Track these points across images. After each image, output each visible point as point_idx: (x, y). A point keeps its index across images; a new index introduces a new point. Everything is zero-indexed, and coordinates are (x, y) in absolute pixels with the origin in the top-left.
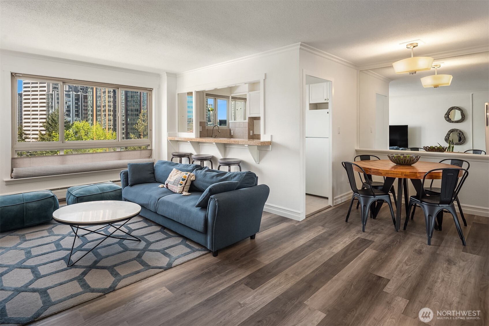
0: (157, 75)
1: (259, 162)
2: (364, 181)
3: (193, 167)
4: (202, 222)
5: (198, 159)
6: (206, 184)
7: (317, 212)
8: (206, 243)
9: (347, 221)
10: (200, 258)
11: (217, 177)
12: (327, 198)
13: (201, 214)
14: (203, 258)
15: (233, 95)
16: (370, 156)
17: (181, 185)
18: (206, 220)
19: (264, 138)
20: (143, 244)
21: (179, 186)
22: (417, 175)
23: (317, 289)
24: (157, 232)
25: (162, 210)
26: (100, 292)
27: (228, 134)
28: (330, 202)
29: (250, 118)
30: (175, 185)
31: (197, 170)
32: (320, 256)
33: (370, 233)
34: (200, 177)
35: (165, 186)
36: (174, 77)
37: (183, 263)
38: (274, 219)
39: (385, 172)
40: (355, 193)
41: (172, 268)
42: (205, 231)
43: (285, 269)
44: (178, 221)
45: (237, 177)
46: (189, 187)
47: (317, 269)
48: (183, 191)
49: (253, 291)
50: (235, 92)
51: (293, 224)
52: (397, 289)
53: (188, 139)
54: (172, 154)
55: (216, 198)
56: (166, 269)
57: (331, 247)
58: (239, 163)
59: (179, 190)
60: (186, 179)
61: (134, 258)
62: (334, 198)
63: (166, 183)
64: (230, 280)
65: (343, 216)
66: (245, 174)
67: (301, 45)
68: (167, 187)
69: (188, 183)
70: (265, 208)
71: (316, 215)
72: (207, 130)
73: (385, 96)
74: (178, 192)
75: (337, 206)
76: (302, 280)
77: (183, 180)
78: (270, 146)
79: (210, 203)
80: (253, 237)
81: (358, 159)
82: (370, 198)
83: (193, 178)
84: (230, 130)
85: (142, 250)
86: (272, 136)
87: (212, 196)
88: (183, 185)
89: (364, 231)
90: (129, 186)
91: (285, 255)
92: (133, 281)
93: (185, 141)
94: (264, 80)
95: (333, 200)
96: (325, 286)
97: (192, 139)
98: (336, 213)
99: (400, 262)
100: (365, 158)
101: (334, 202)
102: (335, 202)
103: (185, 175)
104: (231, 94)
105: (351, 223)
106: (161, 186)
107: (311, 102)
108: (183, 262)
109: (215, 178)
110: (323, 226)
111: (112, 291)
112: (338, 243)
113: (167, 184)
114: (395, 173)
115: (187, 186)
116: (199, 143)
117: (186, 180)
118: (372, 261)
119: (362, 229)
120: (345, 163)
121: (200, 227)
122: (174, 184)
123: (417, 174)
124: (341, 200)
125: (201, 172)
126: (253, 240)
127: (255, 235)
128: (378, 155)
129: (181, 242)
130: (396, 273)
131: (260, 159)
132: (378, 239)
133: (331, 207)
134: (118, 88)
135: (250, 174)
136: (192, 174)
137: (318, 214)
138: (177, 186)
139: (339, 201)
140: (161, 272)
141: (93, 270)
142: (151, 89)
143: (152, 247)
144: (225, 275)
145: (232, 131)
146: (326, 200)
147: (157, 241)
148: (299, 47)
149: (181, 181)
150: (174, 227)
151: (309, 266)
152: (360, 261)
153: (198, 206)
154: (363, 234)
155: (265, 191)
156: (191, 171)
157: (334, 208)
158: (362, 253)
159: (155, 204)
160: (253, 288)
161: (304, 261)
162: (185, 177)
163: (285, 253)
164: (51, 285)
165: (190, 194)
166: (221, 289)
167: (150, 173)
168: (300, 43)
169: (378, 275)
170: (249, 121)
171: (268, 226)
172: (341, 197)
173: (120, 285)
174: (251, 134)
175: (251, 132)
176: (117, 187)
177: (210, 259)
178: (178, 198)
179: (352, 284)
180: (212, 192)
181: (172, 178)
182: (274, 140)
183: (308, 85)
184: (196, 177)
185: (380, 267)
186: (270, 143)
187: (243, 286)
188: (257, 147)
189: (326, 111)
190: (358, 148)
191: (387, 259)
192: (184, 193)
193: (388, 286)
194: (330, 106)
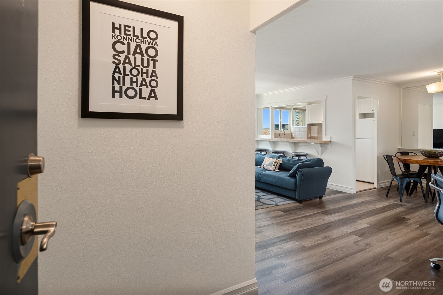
1: (321, 155)
2: (403, 170)
3: (279, 156)
4: (293, 184)
5: (275, 153)
6: (291, 166)
8: (295, 196)
9: (387, 196)
10: (292, 204)
11: (298, 161)
12: (373, 184)
13: (293, 180)
14: (294, 204)
15: (294, 107)
16: (409, 152)
17: (274, 166)
18: (296, 183)
19: (325, 139)
21: (272, 166)
23: (365, 218)
25: (264, 179)
27: (290, 136)
28: (375, 186)
29: (308, 124)
31: (282, 157)
32: (366, 208)
33: (405, 202)
34: (286, 162)
35: (262, 167)
38: (333, 192)
39: (416, 161)
40: (393, 176)
41: (279, 205)
42: (295, 190)
44: (275, 185)
45: (311, 161)
46: (279, 167)
47: (364, 212)
48: (275, 169)
51: (347, 194)
52: (414, 222)
53: (267, 139)
55: (302, 171)
57: (375, 206)
58: (306, 155)
59: (272, 169)
60: (277, 162)
62: (379, 183)
63: (262, 165)
64: (313, 212)
65: (385, 193)
66: (316, 159)
67: (353, 77)
68: (264, 168)
69: (278, 165)
71: (364, 192)
74: (272, 170)
76: (355, 215)
77: (275, 163)
78: (330, 144)
80: (321, 198)
81: (399, 154)
82: (405, 179)
83: (281, 162)
85: (257, 198)
86: (331, 137)
87: (300, 170)
88: (275, 166)
91: (343, 206)
93: (265, 141)
94: (326, 100)
96: (369, 218)
97: (270, 139)
98: (380, 191)
99: (421, 214)
100: (405, 153)
101: (379, 185)
103: (276, 160)
105: (391, 197)
106: (258, 167)
107: (360, 113)
108: (283, 204)
109: (296, 161)
110: (369, 197)
112: (379, 204)
113: (263, 166)
114: (423, 162)
116: (274, 142)
117: (277, 163)
118: (402, 212)
119: (399, 200)
120: (386, 156)
121: (292, 187)
122: (268, 165)
124: (385, 185)
125: (285, 159)
127: (322, 197)
128: (415, 152)
129: (277, 197)
130: (417, 217)
131: (322, 153)
132: (408, 205)
133: (376, 188)
135: (319, 159)
137: (366, 191)
139: (383, 185)
140: (274, 206)
143: (261, 197)
144: (309, 210)
145: (293, 134)
147: (263, 196)
149: (274, 163)
150: (271, 189)
151: (359, 211)
152: (394, 212)
153: (289, 176)
154: (400, 202)
155: (329, 171)
156: (279, 158)
157: (379, 189)
158: (396, 209)
159: (259, 176)
161: (356, 209)
165: (279, 171)
169: (404, 217)
170: (307, 127)
171: (329, 195)
172: (385, 182)
174: (309, 136)
175: (309, 135)
177: (297, 204)
178: (273, 173)
179: (387, 219)
180: (299, 167)
181: (266, 162)
182: (333, 140)
183: (358, 100)
184: (283, 161)
185: (406, 215)
186: (330, 142)
187: (321, 214)
188: (319, 144)
189: (373, 119)
190: (401, 147)
191: (412, 212)
192: (276, 170)
193: (409, 221)
194: (376, 115)
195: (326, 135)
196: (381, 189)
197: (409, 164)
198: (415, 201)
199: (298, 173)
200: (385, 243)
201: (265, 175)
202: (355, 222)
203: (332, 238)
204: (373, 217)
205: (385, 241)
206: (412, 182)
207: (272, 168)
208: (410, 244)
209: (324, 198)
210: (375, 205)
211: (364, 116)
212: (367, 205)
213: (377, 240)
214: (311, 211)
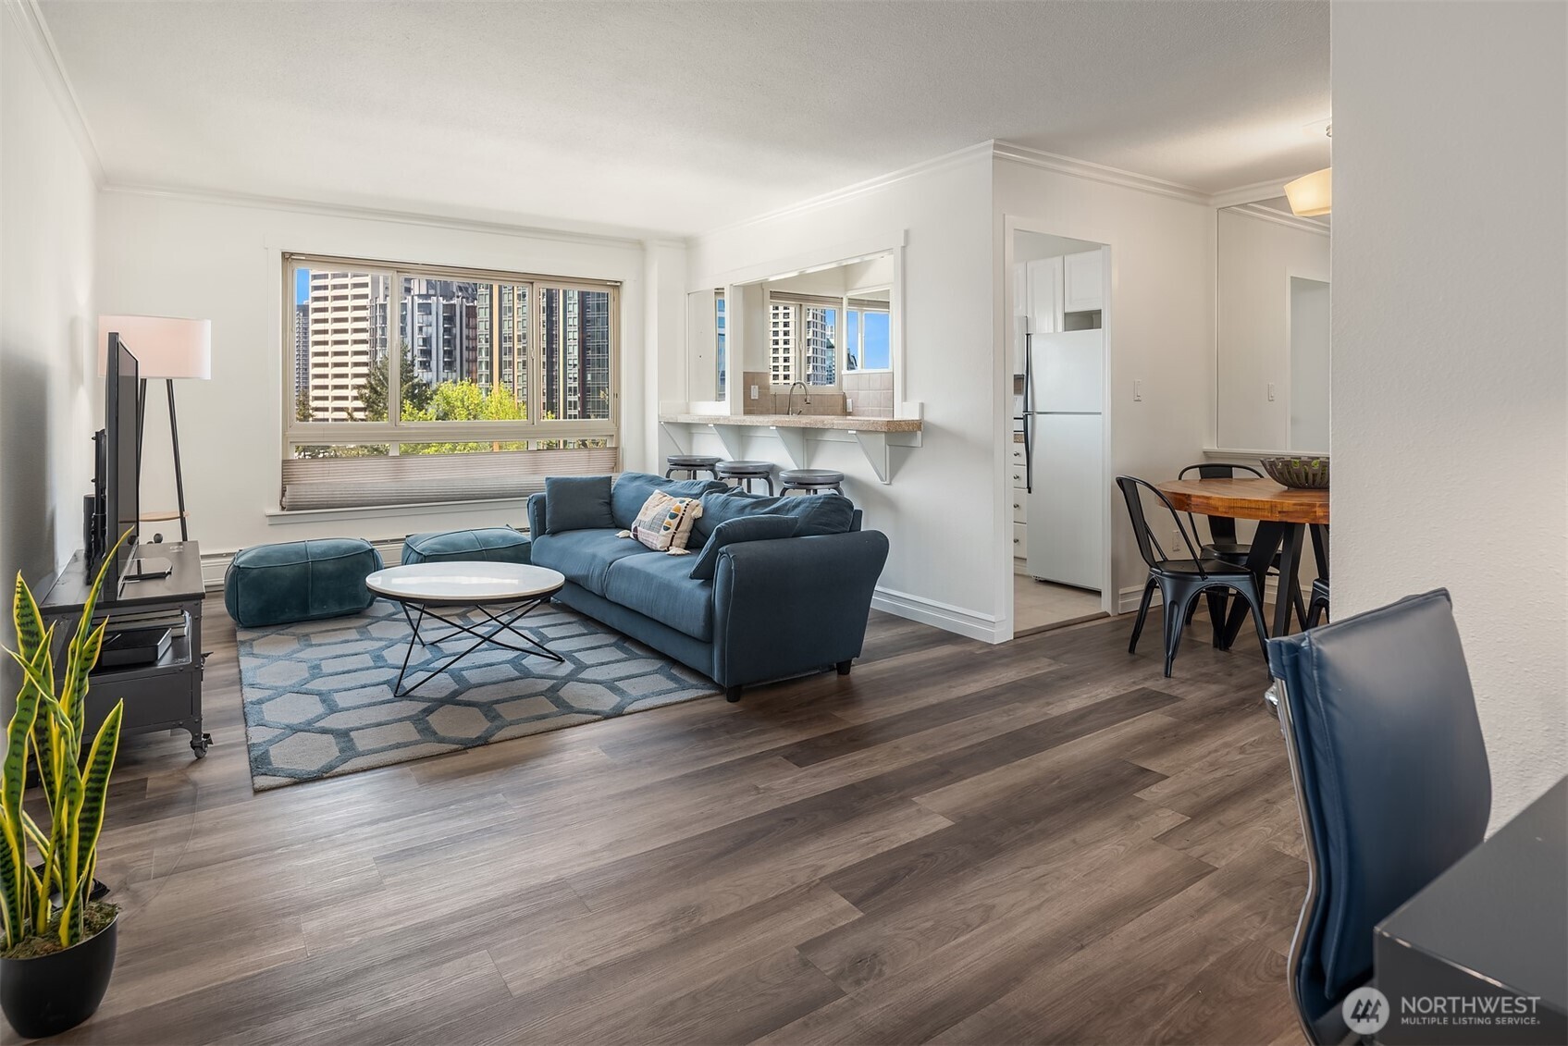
0: (637, 244)
1: (891, 480)
3: (705, 486)
4: (701, 613)
7: (1056, 626)
8: (712, 668)
9: (1132, 650)
10: (695, 702)
12: (1098, 593)
13: (702, 595)
14: (703, 704)
15: (852, 294)
16: (1231, 466)
17: (666, 529)
18: (711, 607)
19: (904, 411)
20: (568, 667)
21: (663, 532)
22: (1315, 512)
23: (962, 778)
24: (606, 646)
25: (622, 590)
26: (453, 743)
27: (839, 408)
28: (1105, 604)
30: (653, 530)
31: (711, 493)
32: (1005, 719)
33: (1184, 682)
34: (714, 511)
35: (631, 535)
37: (651, 709)
38: (922, 636)
40: (1151, 566)
41: (623, 715)
42: (707, 640)
43: (898, 737)
45: (801, 507)
46: (687, 535)
47: (980, 744)
48: (671, 545)
49: (797, 769)
50: (858, 286)
51: (971, 649)
52: (1174, 796)
53: (710, 417)
54: (669, 461)
55: (733, 551)
56: (607, 717)
57: (1048, 704)
58: (838, 483)
59: (660, 542)
60: (680, 515)
61: (542, 692)
62: (1121, 594)
63: (633, 527)
64: (753, 746)
65: (1126, 640)
66: (821, 501)
67: (996, 147)
68: (636, 536)
69: (686, 525)
71: (1049, 634)
72: (775, 395)
74: (658, 548)
75: (1128, 616)
77: (673, 516)
78: (919, 433)
79: (720, 566)
80: (844, 668)
82: (1193, 580)
83: (698, 513)
84: (844, 398)
85: (563, 678)
86: (922, 406)
87: (723, 549)
88: (672, 530)
89: (1167, 675)
90: (548, 534)
91: (913, 711)
92: (529, 732)
93: (704, 425)
94: (904, 248)
95: (1115, 596)
96: (984, 775)
97: (718, 419)
98: (1113, 631)
99: (1226, 745)
100: (1217, 471)
101: (1120, 602)
102: (1123, 604)
103: (678, 504)
104: (846, 290)
105: (1143, 657)
106: (622, 533)
107: (1070, 309)
108: (652, 706)
109: (748, 510)
110: (1053, 658)
111: (482, 745)
112: (1073, 697)
113: (636, 529)
114: (1275, 507)
115: (681, 532)
116: (740, 427)
117: (679, 517)
118: (1146, 737)
119: (1163, 671)
120: (1121, 479)
121: (696, 626)
122: (650, 528)
125: (717, 498)
126: (844, 677)
127: (849, 663)
129: (659, 668)
130: (1196, 765)
131: (893, 470)
132: (1195, 696)
133: (1109, 616)
134: (532, 283)
135: (833, 501)
136: (695, 502)
137: (1058, 632)
138: (658, 532)
139: (1137, 602)
140: (595, 721)
141: (449, 707)
142: (618, 282)
143: (585, 675)
144: (743, 738)
145: (849, 401)
146: (1093, 598)
147: (603, 664)
148: (991, 151)
149: (668, 519)
150: (642, 632)
151: (964, 736)
152: (1112, 736)
153: (693, 576)
154: (1163, 681)
155: (877, 549)
156: (697, 496)
157: (1117, 619)
158: (1131, 720)
159: (601, 575)
160: (800, 765)
161: (958, 726)
162: (679, 510)
163: (915, 708)
164: (357, 725)
165: (687, 552)
166: (725, 760)
167: (601, 504)
168: (993, 141)
169: (1144, 765)
173: (498, 736)
176: (519, 538)
177: (721, 705)
178: (660, 560)
179: (1058, 777)
180: (724, 538)
181: (648, 512)
182: (930, 417)
184: (705, 510)
185: (1158, 752)
186: (917, 426)
187: (777, 759)
188: (883, 435)
190: (1215, 448)
191: (1192, 738)
192: (673, 550)
193: (1153, 788)
194: (1106, 319)
195: (905, 398)
196: (1120, 621)
197: (1233, 519)
198: (1230, 675)
199: (719, 561)
200: (959, 945)
201: (632, 573)
202: (904, 800)
203: (705, 920)
204: (1003, 767)
205: (969, 927)
207: (657, 539)
208: (1082, 947)
209: (859, 670)
210: (1050, 700)
211: (1082, 320)
212: (1017, 704)
213: (928, 924)
214: (742, 743)
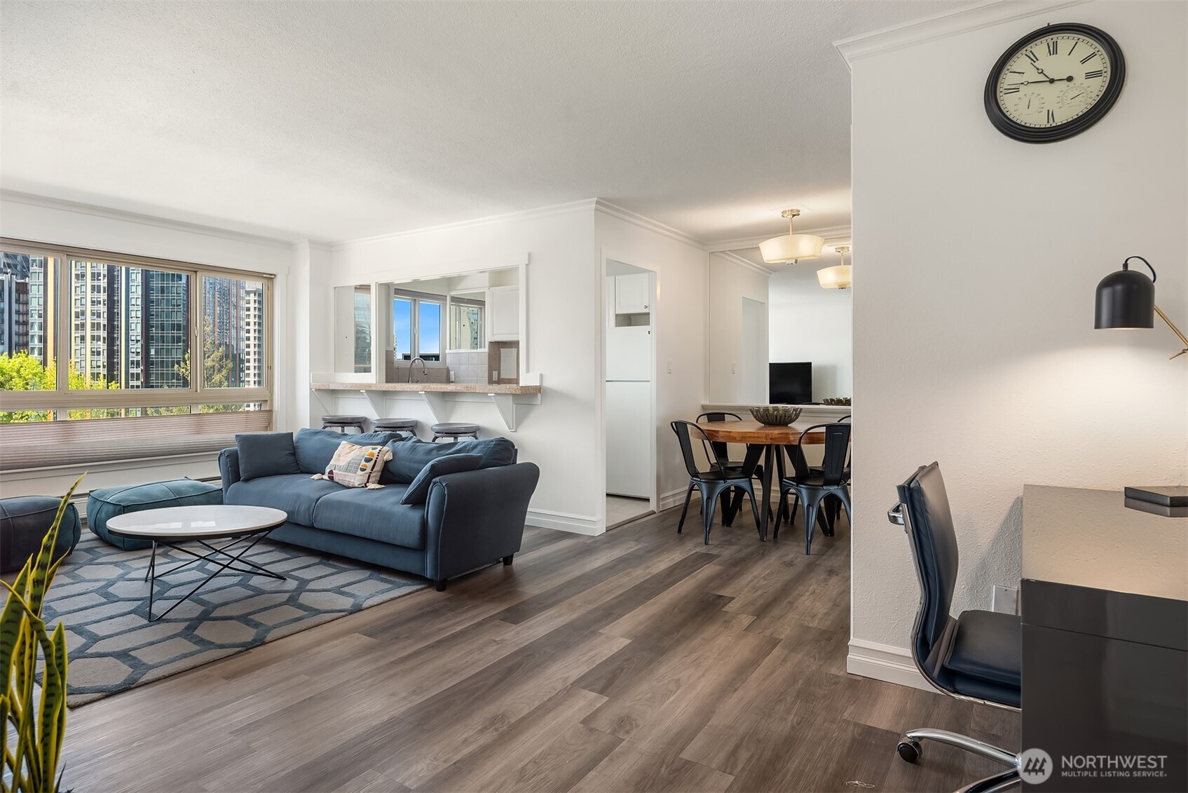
0: (285, 244)
1: (516, 428)
2: (713, 460)
3: (385, 437)
4: (416, 528)
5: (385, 427)
6: (416, 465)
7: (628, 521)
8: (424, 568)
9: (680, 531)
10: (412, 595)
11: (439, 451)
12: (648, 500)
13: (415, 515)
14: (419, 595)
15: (453, 293)
16: (724, 414)
17: (363, 470)
18: (424, 523)
19: (527, 380)
20: (291, 584)
21: (359, 472)
23: (620, 616)
24: (314, 564)
25: (326, 519)
26: (238, 647)
27: (444, 379)
28: (652, 506)
29: (492, 343)
30: (350, 472)
31: (395, 441)
32: (628, 579)
33: (717, 546)
34: (402, 454)
35: (326, 477)
36: (327, 249)
37: (382, 603)
38: (545, 536)
39: (741, 435)
40: (693, 477)
41: (363, 610)
42: (421, 547)
43: (568, 598)
44: (363, 535)
45: (479, 448)
46: (380, 473)
47: (622, 595)
48: (368, 482)
49: (514, 626)
50: (459, 288)
51: (582, 540)
52: (742, 607)
53: (361, 385)
54: (324, 419)
55: (445, 481)
56: (351, 613)
57: (649, 567)
58: (474, 431)
59: (359, 480)
60: (374, 459)
61: (284, 602)
62: (661, 497)
63: (327, 470)
64: (474, 617)
65: (674, 525)
67: (598, 203)
68: (331, 478)
69: (379, 467)
70: (529, 519)
71: (626, 526)
72: (398, 367)
73: (762, 303)
74: (356, 485)
75: (665, 512)
76: (597, 609)
77: (368, 460)
78: (539, 395)
79: (433, 492)
80: (508, 561)
81: (704, 419)
82: (718, 483)
83: (389, 456)
84: (448, 371)
85: (294, 591)
86: (541, 376)
87: (437, 479)
88: (369, 470)
89: (706, 544)
90: (243, 481)
91: (568, 582)
92: (295, 631)
93: (353, 391)
95: (658, 499)
96: (634, 612)
97: (370, 385)
98: (662, 521)
99: (756, 577)
100: (716, 416)
101: (661, 503)
102: (662, 505)
103: (371, 450)
104: (450, 290)
105: (687, 534)
106: (315, 477)
107: (618, 312)
108: (382, 601)
109: (434, 452)
110: (636, 540)
111: (260, 645)
112: (660, 561)
113: (331, 472)
114: (756, 435)
115: (375, 472)
116: (385, 393)
117: (373, 461)
118: (712, 579)
119: (704, 541)
120: (675, 423)
121: (412, 538)
122: (347, 470)
123: (790, 436)
124: (675, 501)
125: (404, 444)
126: (509, 566)
127: (512, 556)
128: (737, 413)
129: (370, 576)
130: (746, 590)
131: (518, 422)
132: (727, 553)
133: (655, 513)
134: (196, 272)
135: (502, 443)
136: (386, 448)
137: (630, 524)
138: (356, 473)
139: (670, 503)
140: (343, 616)
141: (206, 624)
142: (271, 275)
143: (311, 586)
144: (464, 612)
145: (452, 373)
146: (646, 503)
147: (321, 577)
149: (363, 462)
150: (351, 550)
151: (608, 592)
152: (693, 580)
153: (406, 502)
154: (705, 547)
155: (531, 475)
156: (384, 444)
157: (660, 514)
158: (699, 571)
159: (309, 509)
160: (516, 624)
161: (601, 586)
162: (372, 455)
163: (569, 579)
164: (136, 644)
165: (383, 486)
166: (459, 628)
167: (287, 455)
168: (596, 199)
169: (718, 593)
170: (489, 350)
171: (535, 546)
172: (674, 495)
173: (269, 637)
174: (495, 377)
175: (495, 374)
176: (209, 487)
177: (431, 595)
178: (360, 494)
179: (676, 607)
180: (436, 471)
181: (341, 458)
182: (547, 384)
183: (613, 277)
184: (394, 454)
185: (723, 585)
186: (538, 390)
187: (497, 622)
188: (511, 397)
189: (646, 328)
190: (707, 403)
191: (736, 576)
192: (371, 486)
193: (730, 605)
194: (652, 318)
195: (528, 370)
196: (665, 514)
197: (725, 444)
198: (739, 540)
199: (432, 490)
200: (672, 702)
201: (331, 505)
202: (594, 633)
204: (642, 606)
205: (672, 693)
206: (733, 491)
207: (356, 479)
208: (736, 690)
209: (518, 561)
210: (649, 565)
211: (628, 320)
212: (630, 570)
213: (649, 695)
